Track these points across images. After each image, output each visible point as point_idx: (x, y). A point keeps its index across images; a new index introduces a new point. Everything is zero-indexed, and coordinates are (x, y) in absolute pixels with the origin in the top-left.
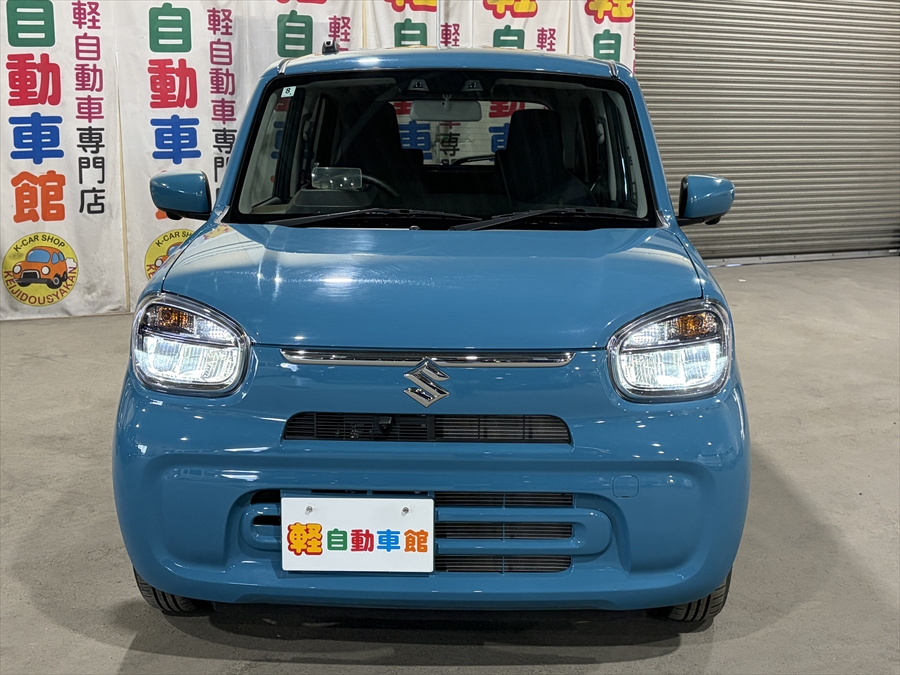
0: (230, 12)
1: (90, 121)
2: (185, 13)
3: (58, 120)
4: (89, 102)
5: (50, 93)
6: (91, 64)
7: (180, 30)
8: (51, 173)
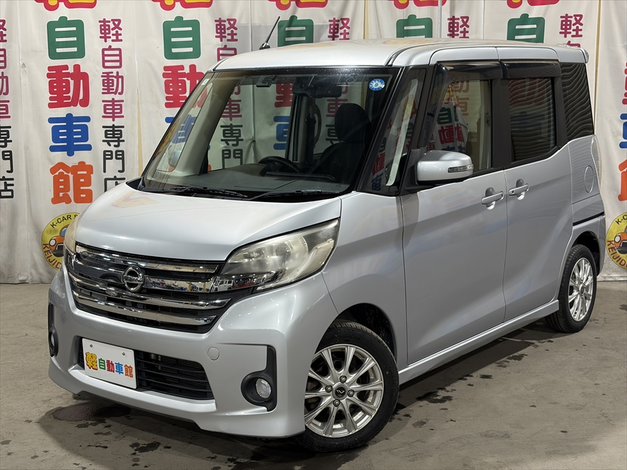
0: (235, 20)
1: (114, 120)
2: (195, 24)
3: (87, 119)
4: (113, 103)
5: (81, 97)
6: (115, 71)
7: (191, 39)
8: (82, 163)
